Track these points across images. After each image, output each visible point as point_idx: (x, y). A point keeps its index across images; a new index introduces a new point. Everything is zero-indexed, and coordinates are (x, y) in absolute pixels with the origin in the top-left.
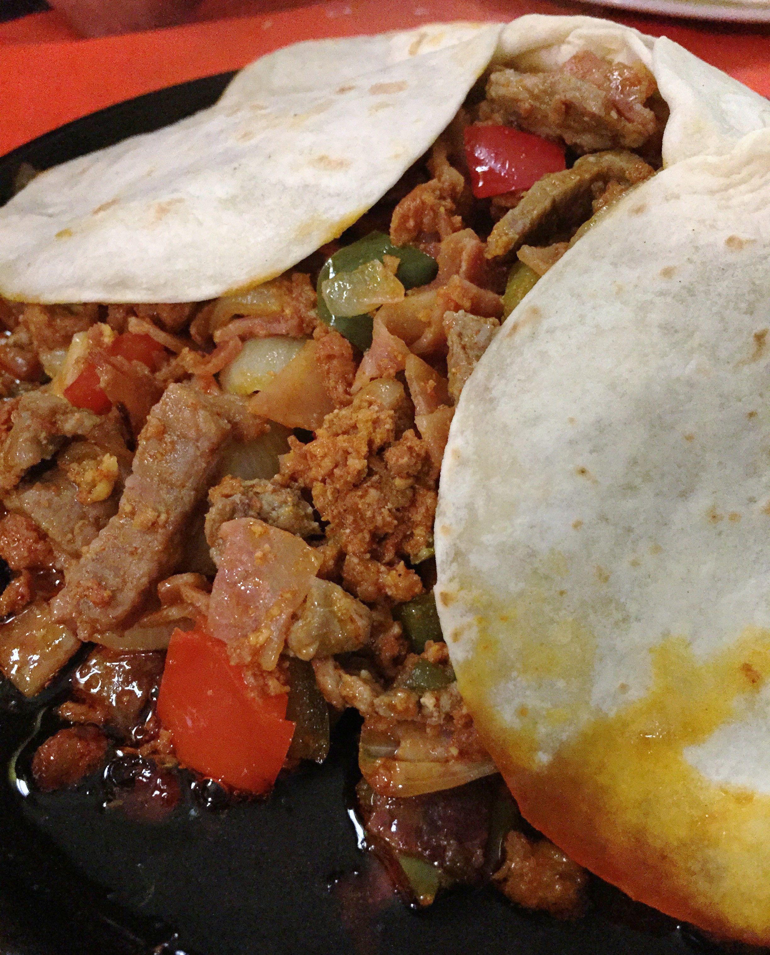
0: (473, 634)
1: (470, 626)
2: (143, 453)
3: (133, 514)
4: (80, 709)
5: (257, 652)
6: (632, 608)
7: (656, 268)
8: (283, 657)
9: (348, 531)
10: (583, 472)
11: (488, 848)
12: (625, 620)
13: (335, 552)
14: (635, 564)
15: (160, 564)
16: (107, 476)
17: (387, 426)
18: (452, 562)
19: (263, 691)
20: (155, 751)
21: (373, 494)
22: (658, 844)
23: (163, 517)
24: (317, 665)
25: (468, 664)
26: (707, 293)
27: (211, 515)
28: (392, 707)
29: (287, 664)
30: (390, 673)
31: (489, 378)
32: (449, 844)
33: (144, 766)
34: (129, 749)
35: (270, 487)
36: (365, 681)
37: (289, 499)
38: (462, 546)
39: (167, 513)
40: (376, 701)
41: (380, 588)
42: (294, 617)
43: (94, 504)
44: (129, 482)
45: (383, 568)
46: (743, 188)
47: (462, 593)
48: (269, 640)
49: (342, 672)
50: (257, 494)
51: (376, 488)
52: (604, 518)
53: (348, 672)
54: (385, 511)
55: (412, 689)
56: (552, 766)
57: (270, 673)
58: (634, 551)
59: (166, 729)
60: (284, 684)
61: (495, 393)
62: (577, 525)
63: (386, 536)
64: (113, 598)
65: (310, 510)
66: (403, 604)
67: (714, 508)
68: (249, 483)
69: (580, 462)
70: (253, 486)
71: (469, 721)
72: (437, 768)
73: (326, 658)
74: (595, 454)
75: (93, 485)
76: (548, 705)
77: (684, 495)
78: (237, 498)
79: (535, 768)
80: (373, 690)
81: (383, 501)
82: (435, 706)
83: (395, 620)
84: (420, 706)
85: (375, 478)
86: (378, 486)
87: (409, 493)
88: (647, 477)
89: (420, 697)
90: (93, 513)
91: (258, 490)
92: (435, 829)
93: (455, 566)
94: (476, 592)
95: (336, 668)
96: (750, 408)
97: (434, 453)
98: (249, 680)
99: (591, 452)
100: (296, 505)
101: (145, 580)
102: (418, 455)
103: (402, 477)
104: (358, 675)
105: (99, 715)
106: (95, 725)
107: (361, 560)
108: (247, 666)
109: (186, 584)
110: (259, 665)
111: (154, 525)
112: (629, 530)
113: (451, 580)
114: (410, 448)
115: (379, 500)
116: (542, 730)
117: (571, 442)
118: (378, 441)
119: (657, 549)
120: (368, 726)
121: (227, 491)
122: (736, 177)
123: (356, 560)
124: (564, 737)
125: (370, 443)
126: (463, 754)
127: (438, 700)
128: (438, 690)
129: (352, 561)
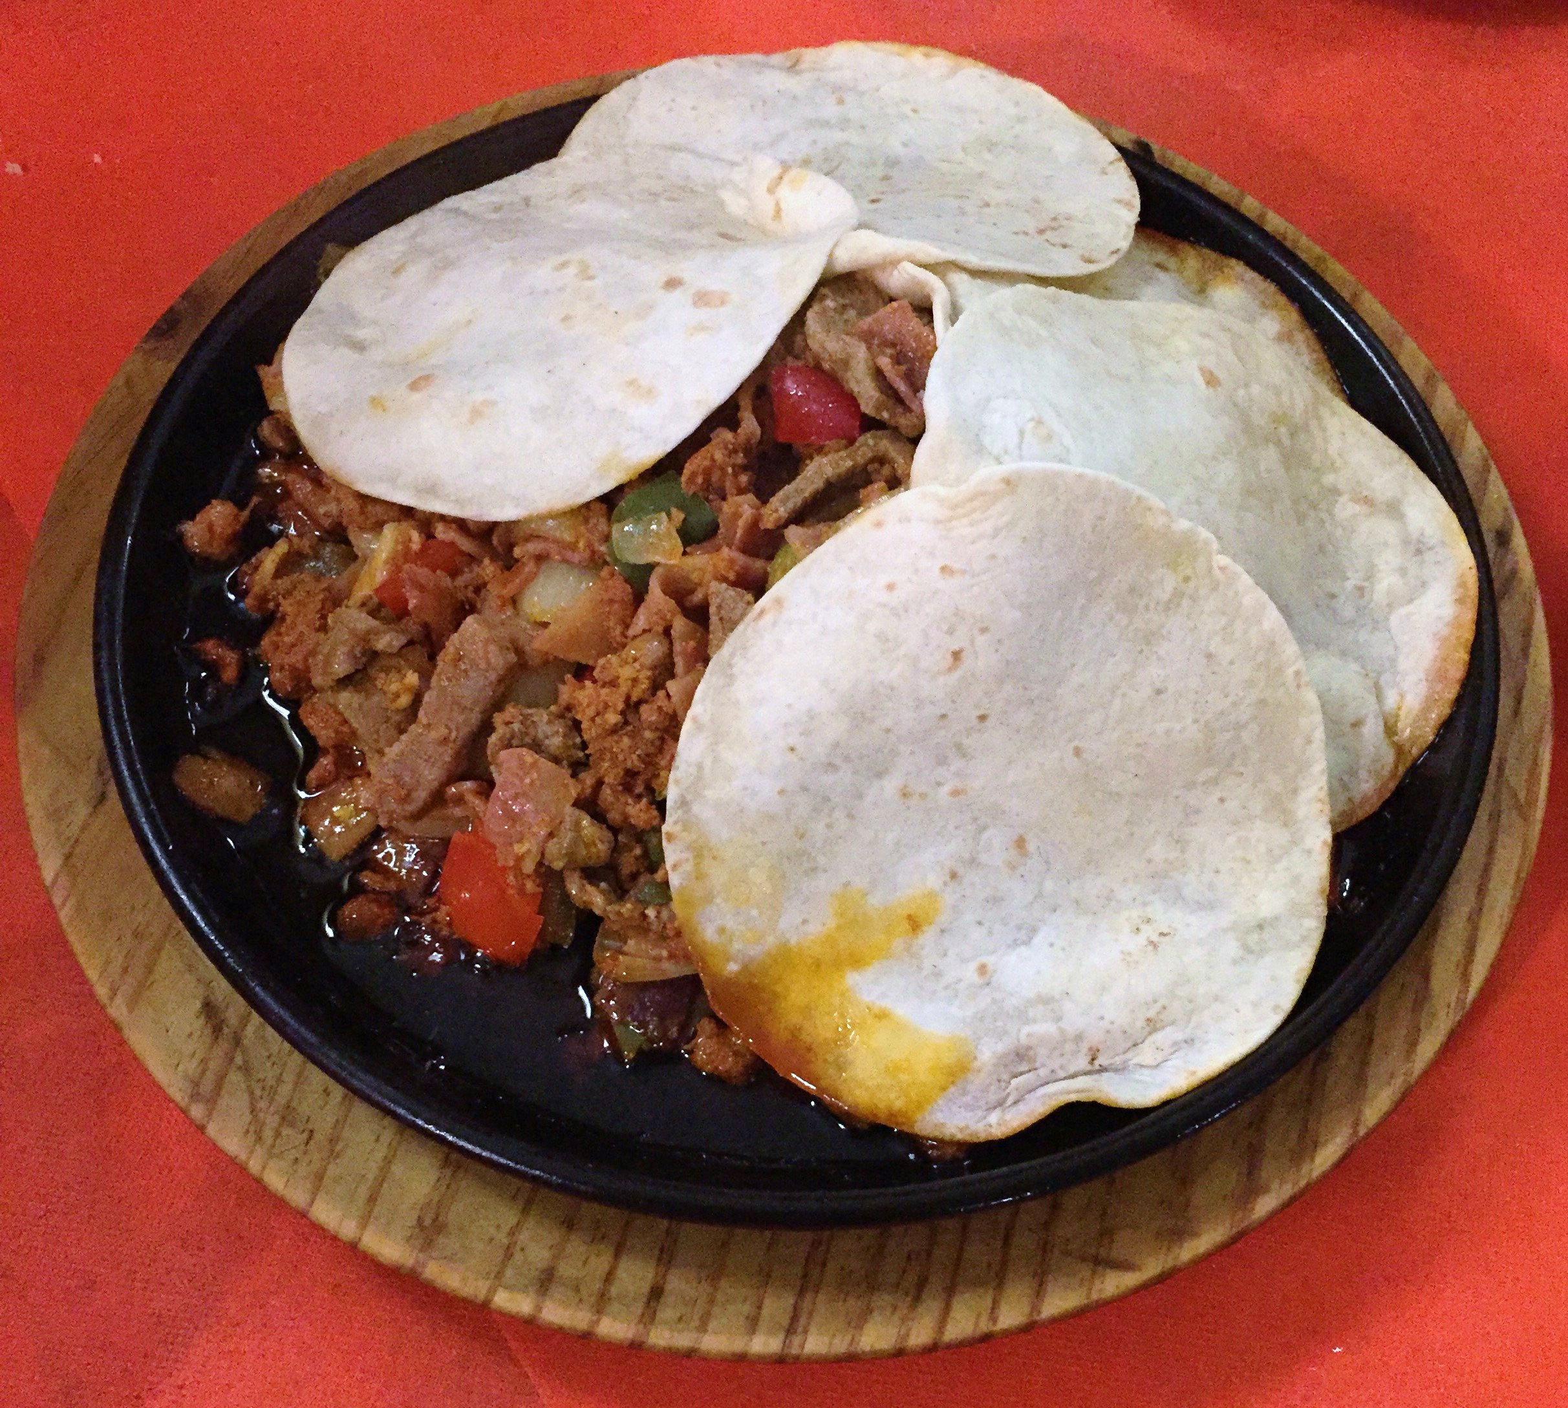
0: (688, 867)
1: (687, 860)
2: (440, 674)
3: (428, 726)
4: (378, 878)
5: (520, 859)
6: (822, 860)
7: (884, 580)
8: (540, 864)
9: (606, 765)
10: (792, 749)
11: (683, 1028)
12: (814, 870)
13: (594, 780)
14: (829, 826)
15: (448, 770)
16: (408, 689)
17: (644, 686)
18: (678, 808)
19: (521, 890)
20: (435, 921)
21: (626, 741)
22: (809, 1039)
23: (454, 735)
24: (567, 873)
25: (682, 887)
26: (918, 613)
27: (493, 739)
28: (619, 914)
29: (543, 869)
30: (627, 886)
31: (733, 655)
32: (652, 1020)
33: (427, 932)
34: (415, 918)
35: (545, 718)
36: (602, 892)
37: (561, 730)
38: (689, 797)
39: (458, 729)
40: (609, 908)
41: (626, 817)
42: (551, 835)
43: (398, 711)
44: (427, 698)
45: (630, 801)
46: (965, 521)
47: (684, 834)
48: (529, 851)
49: (585, 882)
50: (533, 722)
51: (629, 736)
52: (805, 789)
53: (590, 883)
54: (634, 757)
55: (639, 901)
56: (740, 973)
57: (529, 876)
58: (830, 816)
59: (444, 904)
60: (538, 886)
61: (735, 670)
62: (782, 792)
63: (638, 773)
64: (408, 795)
65: (578, 740)
66: (643, 831)
67: (906, 787)
68: (530, 711)
69: (791, 741)
70: (531, 715)
71: (679, 934)
72: (650, 964)
73: (574, 870)
74: (803, 737)
75: (397, 696)
76: (742, 928)
77: (879, 775)
78: (516, 726)
79: (726, 973)
80: (606, 899)
81: (633, 749)
82: (656, 917)
83: (637, 842)
84: (644, 916)
85: (630, 728)
86: (633, 735)
87: (658, 743)
88: (847, 759)
89: (645, 909)
90: (397, 718)
91: (535, 719)
92: (644, 1008)
93: (680, 812)
94: (694, 836)
95: (581, 877)
96: (943, 712)
97: (680, 713)
98: (511, 879)
99: (801, 734)
100: (565, 736)
101: (436, 784)
102: (667, 714)
103: (651, 730)
104: (598, 886)
105: (392, 886)
106: (388, 893)
107: (614, 792)
108: (510, 868)
109: (469, 790)
110: (520, 870)
111: (445, 740)
112: (827, 799)
113: (676, 823)
114: (660, 708)
115: (630, 747)
116: (737, 946)
117: (786, 725)
118: (634, 699)
119: (851, 816)
120: (606, 925)
121: (508, 719)
122: (960, 511)
123: (609, 791)
124: (752, 953)
125: (628, 698)
126: (672, 956)
127: (659, 913)
128: (661, 905)
129: (606, 793)
